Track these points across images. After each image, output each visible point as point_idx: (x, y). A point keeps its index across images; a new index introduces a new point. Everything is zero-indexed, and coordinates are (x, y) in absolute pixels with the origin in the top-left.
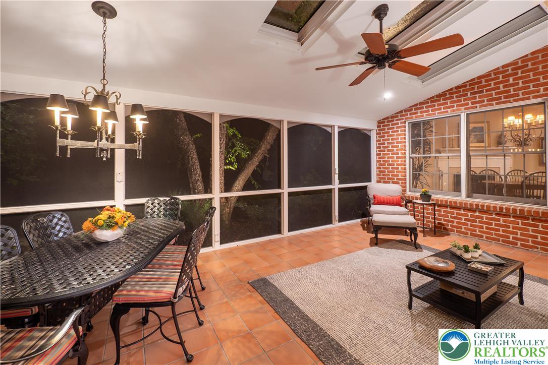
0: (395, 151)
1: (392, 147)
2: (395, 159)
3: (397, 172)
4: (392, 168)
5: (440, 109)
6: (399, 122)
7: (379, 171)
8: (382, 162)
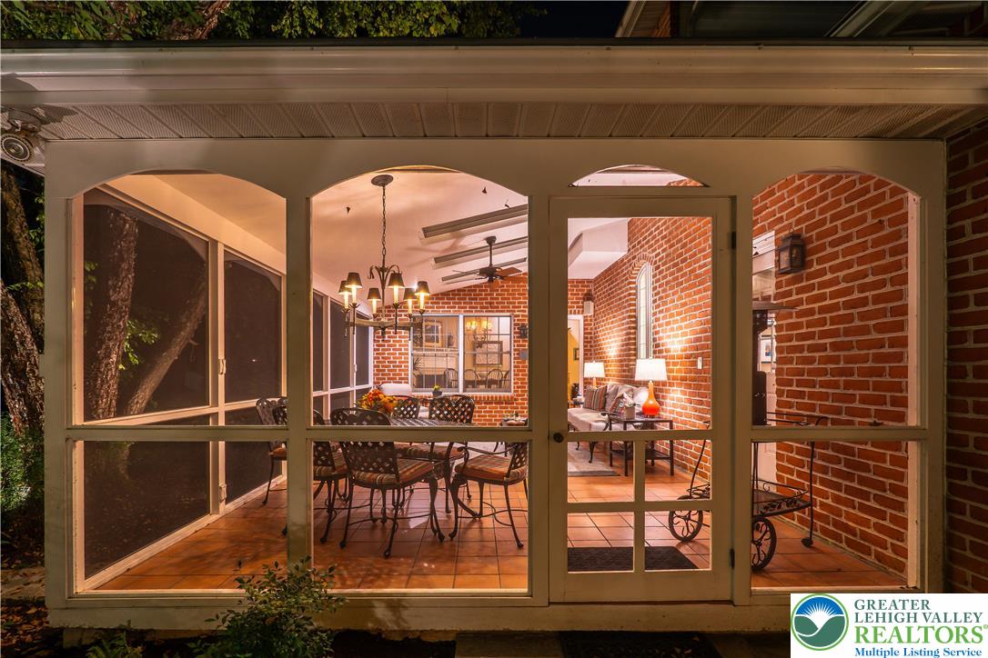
0: (398, 347)
1: (394, 341)
2: (397, 355)
3: (400, 370)
4: (394, 366)
5: (444, 307)
6: (403, 314)
7: (377, 370)
8: (381, 359)
